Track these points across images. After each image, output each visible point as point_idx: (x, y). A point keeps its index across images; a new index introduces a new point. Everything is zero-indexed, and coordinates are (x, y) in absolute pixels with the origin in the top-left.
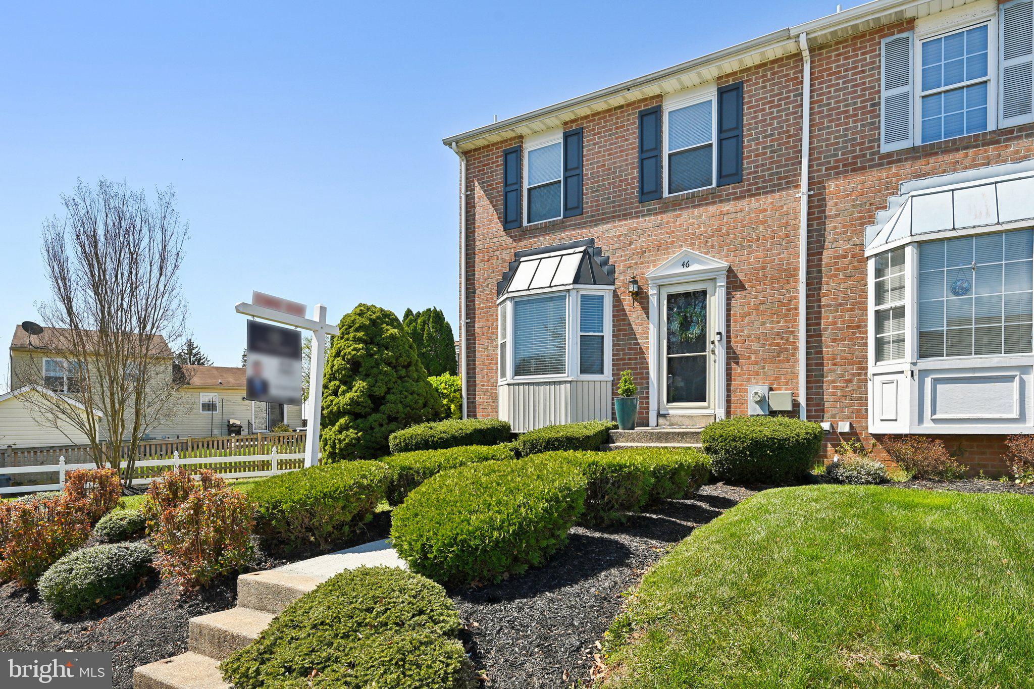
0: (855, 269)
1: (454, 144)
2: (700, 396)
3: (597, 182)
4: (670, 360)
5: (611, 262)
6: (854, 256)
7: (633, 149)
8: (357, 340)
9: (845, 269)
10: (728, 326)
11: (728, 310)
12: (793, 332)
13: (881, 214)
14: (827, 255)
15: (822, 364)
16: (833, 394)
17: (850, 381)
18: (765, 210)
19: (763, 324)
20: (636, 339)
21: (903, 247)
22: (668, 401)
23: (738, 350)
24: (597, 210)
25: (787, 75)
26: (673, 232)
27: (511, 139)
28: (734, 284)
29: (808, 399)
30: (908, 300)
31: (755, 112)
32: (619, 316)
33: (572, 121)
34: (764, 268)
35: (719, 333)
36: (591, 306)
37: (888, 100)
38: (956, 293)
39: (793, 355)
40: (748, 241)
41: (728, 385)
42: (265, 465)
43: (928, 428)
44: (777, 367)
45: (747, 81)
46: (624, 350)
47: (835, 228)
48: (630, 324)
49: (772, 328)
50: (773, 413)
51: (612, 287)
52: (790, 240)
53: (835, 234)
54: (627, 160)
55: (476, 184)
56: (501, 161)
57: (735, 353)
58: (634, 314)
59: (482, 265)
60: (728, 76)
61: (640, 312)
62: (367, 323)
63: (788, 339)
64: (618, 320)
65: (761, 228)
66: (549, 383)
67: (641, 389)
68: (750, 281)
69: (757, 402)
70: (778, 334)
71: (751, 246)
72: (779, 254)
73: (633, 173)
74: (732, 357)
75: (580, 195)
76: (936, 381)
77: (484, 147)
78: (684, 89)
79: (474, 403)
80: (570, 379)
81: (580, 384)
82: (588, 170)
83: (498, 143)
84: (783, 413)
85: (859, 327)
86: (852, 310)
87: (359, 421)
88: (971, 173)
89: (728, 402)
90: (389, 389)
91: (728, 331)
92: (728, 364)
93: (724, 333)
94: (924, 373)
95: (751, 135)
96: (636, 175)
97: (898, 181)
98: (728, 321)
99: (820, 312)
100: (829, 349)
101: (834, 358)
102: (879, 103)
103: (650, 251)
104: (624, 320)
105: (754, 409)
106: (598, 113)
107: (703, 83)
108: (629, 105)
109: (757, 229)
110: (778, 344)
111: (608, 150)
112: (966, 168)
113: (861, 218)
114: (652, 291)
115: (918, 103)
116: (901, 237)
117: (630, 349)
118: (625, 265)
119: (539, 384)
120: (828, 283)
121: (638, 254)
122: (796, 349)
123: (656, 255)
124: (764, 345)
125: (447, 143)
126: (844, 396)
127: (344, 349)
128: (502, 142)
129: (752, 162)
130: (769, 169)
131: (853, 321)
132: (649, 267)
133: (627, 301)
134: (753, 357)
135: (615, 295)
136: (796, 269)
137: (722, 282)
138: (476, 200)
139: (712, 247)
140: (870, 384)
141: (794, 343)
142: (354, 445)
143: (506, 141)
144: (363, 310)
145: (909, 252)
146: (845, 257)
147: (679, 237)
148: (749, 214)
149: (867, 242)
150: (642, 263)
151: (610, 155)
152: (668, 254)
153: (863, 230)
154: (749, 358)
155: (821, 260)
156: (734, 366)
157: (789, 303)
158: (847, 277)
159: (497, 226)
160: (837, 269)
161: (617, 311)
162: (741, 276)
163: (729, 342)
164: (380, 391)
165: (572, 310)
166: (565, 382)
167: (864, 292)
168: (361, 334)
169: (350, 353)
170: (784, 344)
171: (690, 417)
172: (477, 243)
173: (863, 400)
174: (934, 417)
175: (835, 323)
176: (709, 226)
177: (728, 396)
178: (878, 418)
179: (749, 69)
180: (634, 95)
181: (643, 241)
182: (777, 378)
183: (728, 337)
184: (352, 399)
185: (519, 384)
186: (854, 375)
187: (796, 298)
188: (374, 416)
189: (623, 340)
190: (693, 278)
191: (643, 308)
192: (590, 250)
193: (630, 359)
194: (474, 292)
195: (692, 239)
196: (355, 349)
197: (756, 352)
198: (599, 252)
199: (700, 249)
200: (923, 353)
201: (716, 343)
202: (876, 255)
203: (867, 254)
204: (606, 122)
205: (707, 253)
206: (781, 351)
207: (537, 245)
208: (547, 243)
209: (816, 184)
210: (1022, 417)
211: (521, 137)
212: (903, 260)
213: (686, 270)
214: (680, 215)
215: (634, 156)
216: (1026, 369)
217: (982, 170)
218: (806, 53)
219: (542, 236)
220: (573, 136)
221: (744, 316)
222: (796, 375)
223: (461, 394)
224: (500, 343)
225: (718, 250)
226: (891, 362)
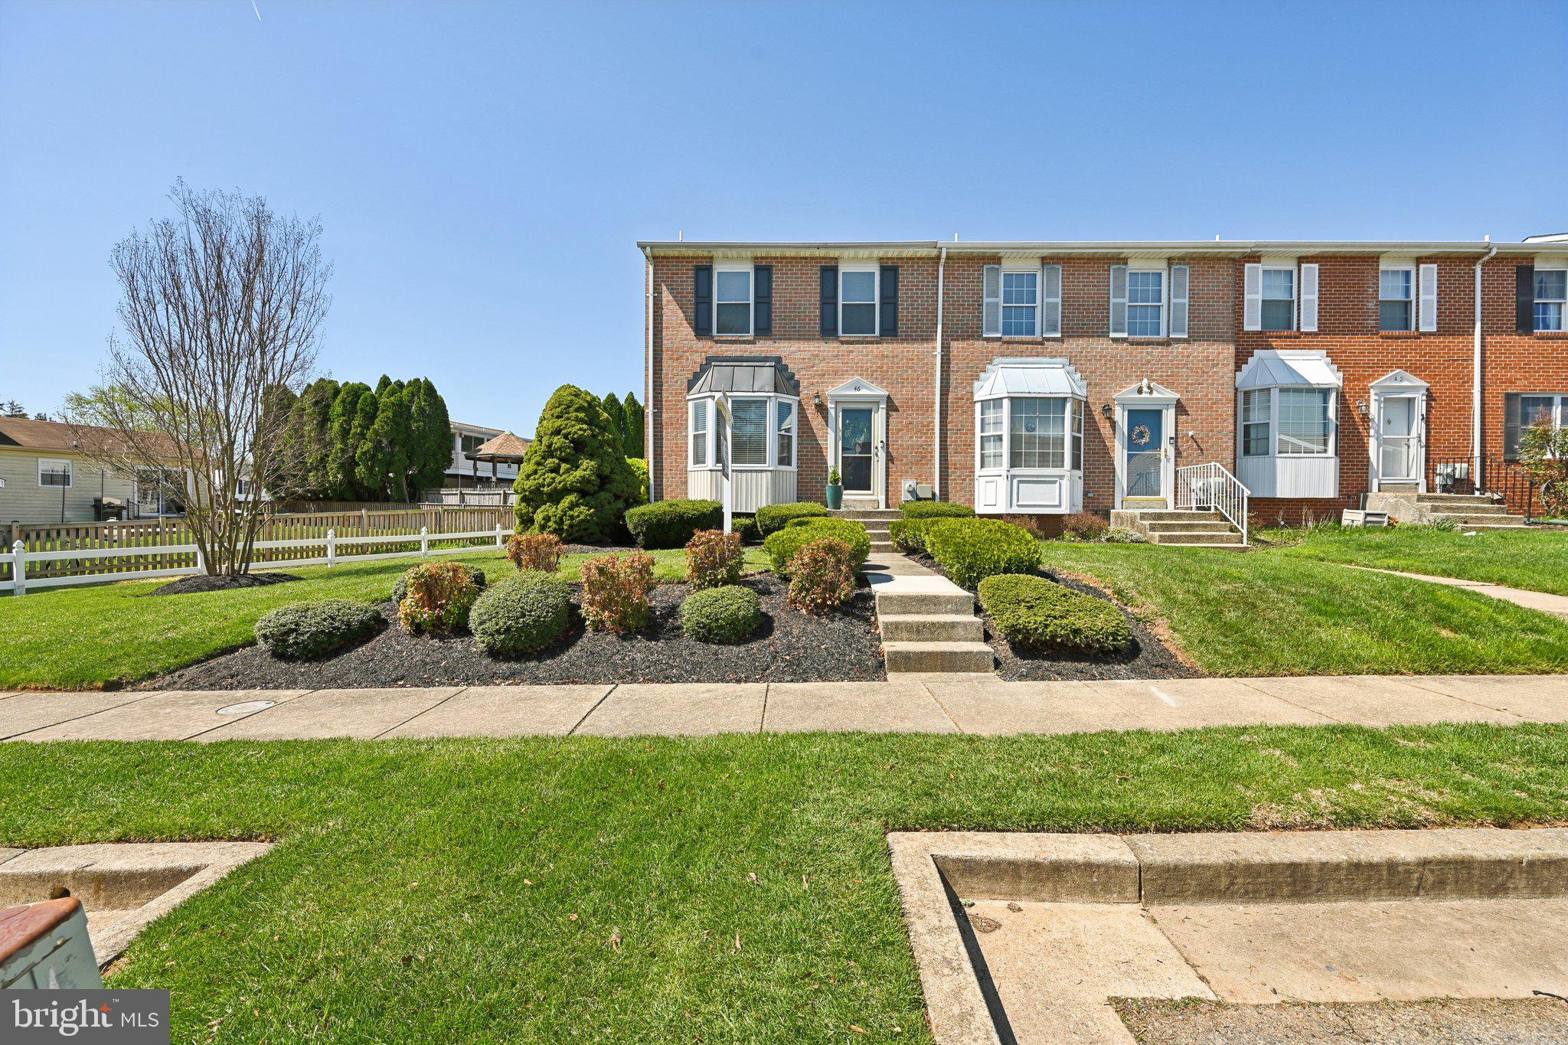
0: (968, 407)
1: (648, 249)
2: (865, 485)
3: (785, 312)
4: (844, 458)
5: (796, 378)
6: (968, 399)
7: (815, 293)
8: (579, 420)
9: (962, 407)
10: (887, 437)
11: (887, 426)
12: (931, 445)
13: (982, 375)
14: (951, 396)
15: (948, 468)
16: (955, 487)
17: (964, 480)
19: (912, 437)
20: (818, 440)
21: (1002, 399)
22: (844, 489)
23: (894, 454)
24: (784, 335)
25: (927, 270)
26: (847, 363)
27: (702, 257)
28: (891, 407)
29: (940, 491)
30: (1005, 431)
31: (906, 290)
32: (803, 421)
33: (762, 258)
34: (912, 399)
35: (882, 442)
36: (784, 410)
37: (987, 304)
38: (1028, 430)
39: (931, 460)
40: (901, 379)
41: (887, 479)
43: (1015, 510)
44: (920, 468)
45: (901, 267)
46: (807, 448)
47: (956, 379)
48: (812, 429)
49: (918, 441)
50: (919, 499)
51: (798, 398)
52: (929, 383)
53: (956, 383)
54: (809, 301)
55: (664, 288)
56: (691, 274)
57: (892, 456)
58: (816, 421)
59: (670, 362)
60: (888, 259)
61: (820, 419)
62: (586, 405)
63: (927, 449)
64: (802, 425)
65: (910, 371)
66: (751, 471)
67: (821, 479)
68: (902, 406)
69: (909, 492)
70: (921, 445)
71: (903, 383)
72: (922, 391)
73: (815, 312)
74: (890, 459)
75: (769, 320)
76: (1020, 482)
77: (673, 257)
78: (855, 259)
79: (661, 485)
80: (771, 468)
81: (777, 473)
82: (776, 300)
83: (688, 258)
84: (926, 499)
85: (970, 445)
86: (966, 434)
87: (588, 498)
88: (1030, 359)
89: (887, 491)
91: (887, 441)
92: (887, 464)
93: (885, 442)
94: (1013, 477)
95: (903, 305)
96: (818, 314)
97: (992, 356)
98: (887, 433)
99: (947, 433)
100: (952, 459)
101: (955, 464)
102: (982, 305)
103: (829, 375)
104: (808, 425)
105: (905, 496)
106: (786, 258)
107: (870, 258)
108: (812, 258)
109: (907, 371)
110: (920, 453)
111: (794, 289)
112: (1027, 356)
113: (971, 375)
114: (830, 406)
115: (1001, 310)
116: (1000, 392)
117: (812, 448)
118: (808, 383)
120: (952, 415)
121: (819, 375)
122: (933, 457)
123: (833, 379)
124: (911, 453)
125: (642, 246)
127: (565, 428)
128: (693, 258)
129: (904, 324)
130: (915, 331)
131: (966, 441)
132: (828, 386)
133: (811, 411)
134: (905, 460)
135: (800, 404)
136: (933, 403)
137: (883, 406)
138: (664, 302)
139: (876, 379)
140: (976, 482)
141: (931, 452)
143: (697, 258)
145: (1005, 402)
146: (962, 399)
147: (852, 367)
148: (902, 360)
149: (975, 391)
150: (822, 383)
151: (795, 293)
152: (843, 379)
153: (973, 384)
154: (902, 460)
156: (891, 465)
157: (928, 425)
158: (964, 412)
159: (688, 331)
160: (958, 406)
161: (802, 417)
162: (896, 403)
163: (887, 448)
164: (607, 471)
165: (772, 414)
166: (766, 471)
167: (973, 423)
168: (582, 415)
169: (576, 433)
170: (925, 453)
171: (861, 501)
172: (665, 342)
173: (972, 493)
174: (1019, 503)
175: (956, 441)
176: (874, 364)
177: (887, 487)
178: (982, 502)
179: (902, 259)
180: (822, 253)
181: (823, 366)
182: (920, 476)
183: (888, 445)
184: (583, 477)
186: (967, 476)
187: (933, 422)
188: (603, 495)
189: (806, 440)
190: (861, 399)
191: (823, 417)
192: (779, 366)
193: (812, 455)
195: (862, 371)
196: (581, 429)
197: (906, 456)
198: (786, 367)
199: (867, 379)
200: (1013, 465)
201: (879, 448)
202: (982, 401)
203: (975, 399)
204: (792, 266)
205: (872, 383)
206: (923, 457)
207: (728, 354)
208: (738, 354)
209: (946, 348)
210: (1059, 506)
211: (712, 258)
212: (1001, 407)
213: (857, 393)
214: (852, 352)
215: (816, 299)
216: (1062, 477)
217: (1035, 359)
218: (943, 261)
219: (733, 347)
220: (764, 270)
221: (899, 430)
222: (932, 474)
223: (648, 477)
224: (691, 433)
225: (881, 382)
226: (992, 468)
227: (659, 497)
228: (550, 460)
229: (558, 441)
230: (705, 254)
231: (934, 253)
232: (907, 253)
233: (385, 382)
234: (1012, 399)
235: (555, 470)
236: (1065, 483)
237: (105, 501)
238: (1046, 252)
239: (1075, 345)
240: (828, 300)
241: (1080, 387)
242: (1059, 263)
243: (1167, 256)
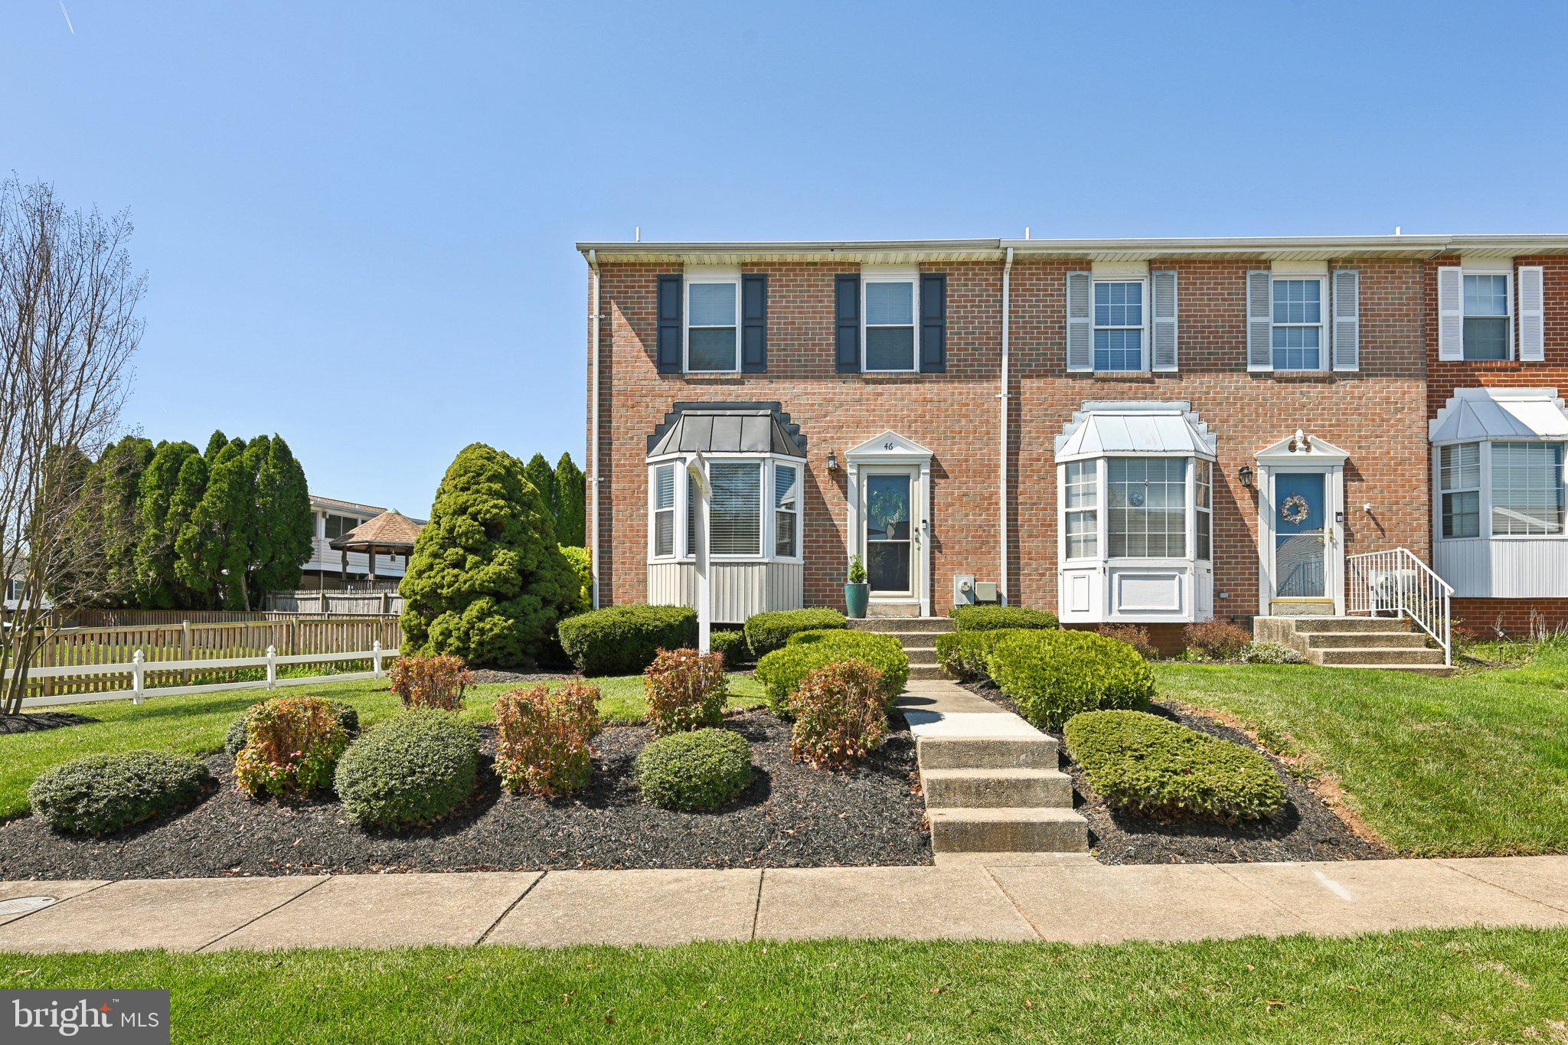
0: (1047, 472)
1: (592, 253)
2: (901, 583)
3: (785, 340)
4: (869, 544)
5: (802, 431)
6: (1046, 460)
7: (828, 313)
8: (492, 493)
9: (1039, 471)
10: (932, 514)
11: (932, 498)
12: (994, 526)
13: (1067, 426)
14: (1023, 455)
15: (1019, 558)
16: (1030, 586)
17: (1043, 575)
18: (968, 405)
19: (967, 515)
20: (833, 520)
21: (1095, 459)
22: (870, 588)
23: (942, 539)
24: (785, 372)
25: (987, 280)
26: (874, 410)
27: (668, 264)
28: (938, 472)
29: (1008, 591)
30: (1100, 506)
31: (957, 307)
32: (811, 493)
33: (753, 264)
34: (966, 461)
35: (924, 521)
36: (784, 477)
37: (1072, 326)
38: (1133, 504)
39: (994, 547)
40: (952, 432)
41: (932, 575)
43: (1116, 618)
44: (980, 559)
45: (950, 275)
46: (817, 531)
47: (1030, 432)
48: (824, 503)
49: (975, 520)
50: (978, 603)
51: (804, 460)
52: (991, 438)
53: (1030, 438)
54: (820, 323)
55: (615, 307)
56: (653, 287)
57: (939, 542)
58: (830, 492)
59: (623, 411)
60: (931, 263)
61: (836, 490)
62: (503, 471)
63: (989, 531)
64: (810, 498)
65: (963, 422)
66: (738, 564)
67: (838, 575)
68: (953, 471)
69: (964, 592)
70: (980, 526)
71: (954, 438)
72: (981, 449)
73: (828, 339)
74: (936, 546)
75: (763, 350)
76: (1122, 577)
77: (626, 264)
78: (885, 264)
79: (610, 585)
80: (766, 560)
81: (775, 566)
82: (773, 323)
83: (648, 264)
84: (988, 603)
85: (1050, 525)
86: (1045, 509)
87: (505, 604)
88: (1134, 403)
89: (932, 591)
91: (932, 520)
92: (932, 553)
93: (928, 521)
94: (1113, 570)
95: (953, 328)
96: (832, 341)
97: (1081, 399)
98: (932, 509)
99: (1017, 509)
100: (1025, 545)
101: (1030, 553)
102: (1065, 327)
103: (848, 427)
104: (818, 498)
105: (958, 599)
106: (786, 264)
107: (905, 263)
108: (823, 264)
109: (960, 422)
110: (980, 537)
111: (798, 307)
112: (1130, 399)
113: (1051, 427)
114: (851, 470)
115: (1092, 335)
116: (1093, 450)
117: (824, 531)
118: (819, 438)
120: (1024, 482)
122: (997, 542)
123: (855, 432)
124: (967, 537)
125: (584, 249)
126: (1038, 589)
127: (473, 505)
128: (655, 264)
129: (955, 355)
130: (971, 365)
131: (1045, 520)
132: (846, 443)
133: (823, 479)
134: (957, 547)
135: (807, 469)
136: (998, 466)
137: (926, 470)
138: (614, 327)
139: (916, 432)
140: (1060, 578)
141: (995, 536)
143: (661, 264)
145: (1100, 465)
146: (1038, 460)
147: (881, 416)
148: (952, 405)
149: (1056, 449)
150: (839, 438)
151: (800, 313)
152: (869, 432)
153: (1054, 438)
154: (953, 548)
155: (1017, 460)
156: (937, 554)
157: (990, 498)
158: (1041, 479)
159: (647, 367)
160: (1032, 471)
161: (810, 487)
162: (945, 466)
163: (933, 531)
164: (532, 565)
165: (766, 478)
166: (760, 564)
167: (1054, 494)
169: (488, 511)
170: (987, 537)
171: (895, 606)
172: (615, 382)
173: (1054, 594)
174: (1122, 608)
175: (1030, 520)
176: (912, 410)
177: (932, 585)
178: (1069, 608)
179: (951, 263)
180: (837, 256)
181: (839, 415)
182: (980, 569)
183: (933, 526)
186: (1047, 569)
187: (997, 493)
188: (527, 599)
189: (816, 520)
190: (895, 462)
191: (840, 487)
192: (777, 415)
193: (824, 542)
195: (895, 421)
196: (495, 506)
197: (959, 542)
198: (787, 417)
199: (902, 432)
200: (1112, 553)
201: (921, 531)
202: (1066, 463)
203: (1057, 460)
204: (795, 275)
205: (910, 438)
206: (983, 543)
207: (705, 399)
208: (719, 398)
209: (1014, 389)
210: (1180, 611)
211: (681, 264)
212: (1094, 470)
213: (889, 452)
214: (881, 394)
215: (829, 321)
216: (1182, 570)
217: (1142, 404)
218: (1008, 266)
219: (712, 388)
220: (755, 282)
221: (948, 505)
222: (997, 567)
223: (591, 574)
224: (652, 511)
225: (922, 437)
226: (1082, 559)
227: (607, 602)
228: (451, 551)
229: (463, 523)
230: (673, 259)
231: (996, 255)
232: (959, 255)
233: (218, 440)
234: (1110, 460)
235: (459, 564)
236: (1188, 579)
238: (1155, 253)
239: (1196, 383)
240: (847, 322)
241: (1206, 442)
242: (1174, 268)
243: (1327, 256)
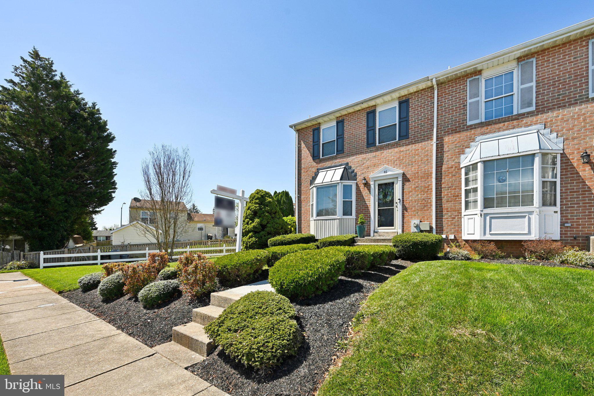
0: (456, 172)
1: (293, 127)
2: (391, 224)
3: (350, 140)
4: (379, 210)
5: (355, 171)
6: (456, 167)
7: (364, 127)
8: (256, 203)
9: (452, 172)
10: (403, 196)
11: (403, 190)
12: (430, 198)
13: (467, 150)
14: (444, 167)
15: (442, 211)
16: (447, 223)
17: (454, 218)
18: (418, 150)
19: (418, 195)
20: (365, 202)
21: (477, 163)
22: (378, 226)
23: (407, 206)
24: (350, 151)
25: (428, 95)
26: (380, 159)
27: (316, 125)
28: (405, 179)
29: (436, 226)
30: (479, 185)
31: (414, 110)
32: (358, 193)
33: (340, 117)
34: (418, 173)
35: (399, 199)
36: (347, 190)
37: (470, 104)
38: (500, 182)
39: (430, 208)
40: (411, 162)
41: (403, 220)
42: (221, 251)
43: (488, 237)
44: (423, 213)
45: (411, 98)
46: (360, 206)
47: (448, 156)
48: (363, 196)
49: (421, 197)
50: (422, 231)
51: (356, 182)
52: (429, 161)
53: (448, 159)
54: (362, 131)
55: (302, 142)
56: (312, 133)
57: (406, 207)
58: (364, 191)
59: (304, 173)
60: (403, 96)
61: (367, 191)
63: (428, 201)
64: (358, 195)
65: (417, 157)
66: (330, 219)
67: (367, 221)
68: (412, 178)
69: (415, 227)
70: (424, 199)
71: (412, 164)
72: (424, 167)
73: (364, 136)
74: (404, 209)
75: (343, 145)
76: (491, 218)
77: (305, 128)
78: (385, 102)
79: (301, 227)
80: (339, 218)
81: (342, 220)
82: (346, 135)
83: (310, 126)
84: (426, 231)
85: (458, 196)
86: (455, 189)
87: (257, 234)
88: (506, 132)
89: (403, 226)
90: (268, 222)
91: (403, 198)
92: (403, 211)
93: (401, 199)
94: (486, 215)
95: (412, 120)
96: (365, 137)
97: (475, 136)
98: (403, 194)
99: (441, 190)
100: (445, 205)
101: (447, 209)
102: (466, 105)
103: (371, 167)
104: (360, 194)
105: (413, 230)
106: (350, 113)
107: (393, 100)
108: (362, 109)
109: (415, 157)
110: (424, 203)
111: (354, 128)
112: (504, 130)
113: (459, 152)
114: (372, 183)
115: (483, 105)
116: (476, 159)
117: (363, 206)
118: (361, 173)
119: (326, 220)
120: (445, 178)
121: (366, 168)
122: (431, 205)
123: (373, 169)
124: (418, 204)
125: (291, 127)
126: (452, 224)
127: (251, 207)
128: (312, 126)
129: (413, 131)
130: (420, 133)
131: (455, 194)
132: (370, 173)
133: (362, 187)
134: (413, 208)
135: (357, 184)
136: (431, 173)
137: (400, 179)
138: (302, 148)
139: (397, 165)
140: (463, 219)
141: (430, 203)
142: (255, 244)
143: (314, 125)
144: (258, 192)
145: (479, 165)
146: (452, 168)
147: (383, 161)
148: (412, 151)
149: (461, 161)
150: (368, 172)
151: (355, 129)
152: (378, 168)
153: (460, 157)
154: (412, 209)
155: (442, 169)
156: (405, 212)
157: (428, 187)
158: (452, 176)
159: (310, 159)
160: (449, 173)
161: (358, 191)
162: (408, 176)
163: (403, 203)
164: (264, 222)
165: (339, 191)
166: (337, 219)
167: (460, 182)
168: (257, 201)
170: (426, 203)
171: (387, 233)
172: (302, 165)
173: (460, 226)
174: (490, 233)
175: (448, 195)
176: (395, 156)
177: (403, 224)
178: (466, 233)
179: (411, 94)
180: (365, 106)
181: (368, 163)
182: (423, 217)
183: (403, 201)
184: (254, 226)
185: (318, 220)
186: (456, 216)
187: (431, 184)
188: (262, 232)
189: (360, 202)
190: (388, 177)
191: (368, 190)
192: (347, 167)
193: (363, 210)
194: (301, 184)
195: (388, 162)
196: (255, 207)
197: (414, 206)
198: (350, 167)
199: (391, 166)
200: (486, 206)
201: (398, 203)
202: (465, 167)
203: (461, 167)
204: (353, 116)
205: (394, 167)
206: (425, 206)
207: (326, 165)
209: (439, 139)
210: (529, 233)
211: (320, 123)
212: (477, 169)
213: (386, 174)
214: (383, 152)
215: (364, 129)
216: (531, 213)
218: (435, 86)
219: (328, 162)
220: (340, 122)
221: (409, 192)
222: (431, 216)
223: (296, 224)
224: (311, 204)
225: (399, 166)
226: (472, 210)
230: (316, 123)
232: (413, 89)
233: (276, 192)
234: (484, 162)
236: (534, 218)
237: (209, 234)
238: (518, 54)
239: (549, 113)
240: (371, 128)
241: (556, 144)
242: (533, 57)
